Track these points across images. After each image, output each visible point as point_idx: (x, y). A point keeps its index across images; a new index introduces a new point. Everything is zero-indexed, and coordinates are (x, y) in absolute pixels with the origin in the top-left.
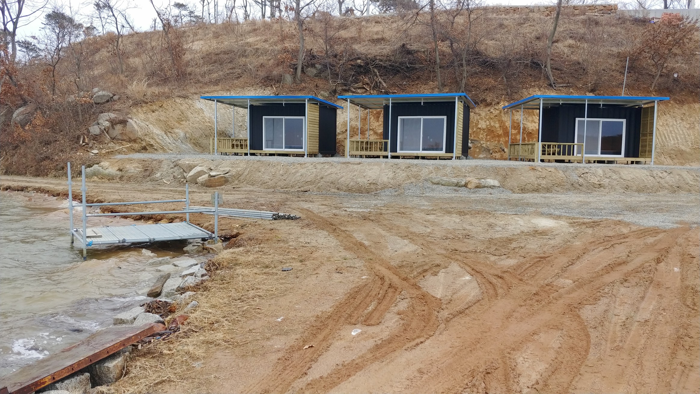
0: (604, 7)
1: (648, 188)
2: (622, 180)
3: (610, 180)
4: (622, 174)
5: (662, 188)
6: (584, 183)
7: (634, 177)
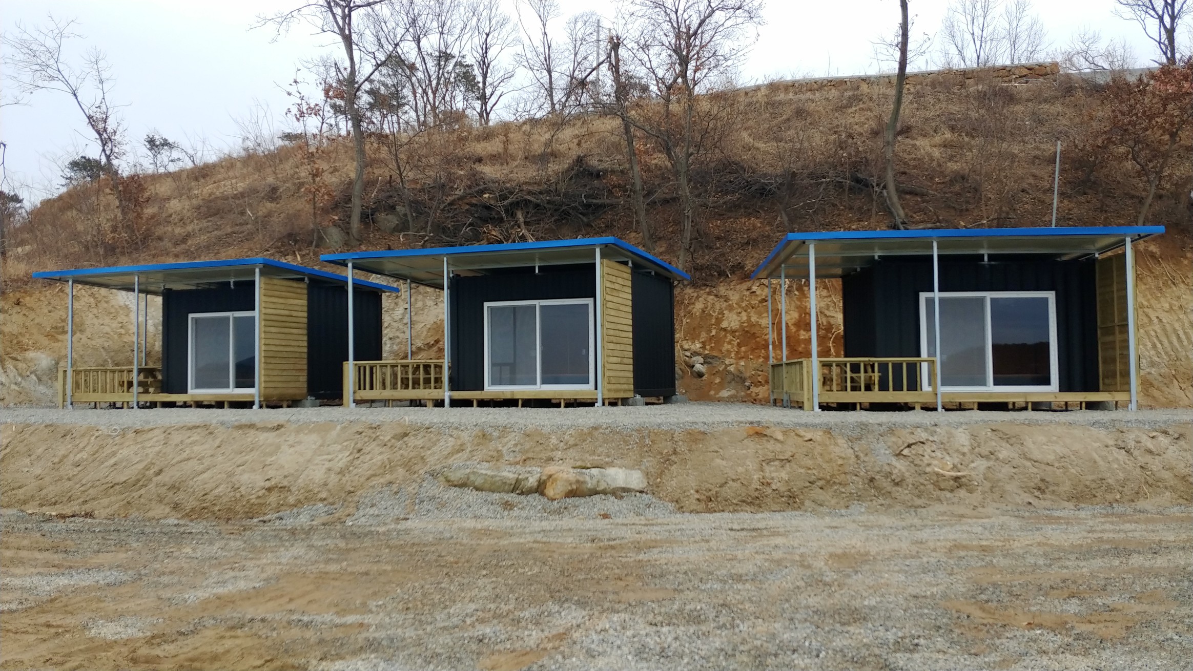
0: (1030, 69)
1: (1110, 489)
2: (1028, 464)
3: (991, 463)
4: (1029, 443)
5: (1154, 484)
6: (907, 474)
7: (1066, 451)
